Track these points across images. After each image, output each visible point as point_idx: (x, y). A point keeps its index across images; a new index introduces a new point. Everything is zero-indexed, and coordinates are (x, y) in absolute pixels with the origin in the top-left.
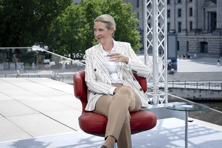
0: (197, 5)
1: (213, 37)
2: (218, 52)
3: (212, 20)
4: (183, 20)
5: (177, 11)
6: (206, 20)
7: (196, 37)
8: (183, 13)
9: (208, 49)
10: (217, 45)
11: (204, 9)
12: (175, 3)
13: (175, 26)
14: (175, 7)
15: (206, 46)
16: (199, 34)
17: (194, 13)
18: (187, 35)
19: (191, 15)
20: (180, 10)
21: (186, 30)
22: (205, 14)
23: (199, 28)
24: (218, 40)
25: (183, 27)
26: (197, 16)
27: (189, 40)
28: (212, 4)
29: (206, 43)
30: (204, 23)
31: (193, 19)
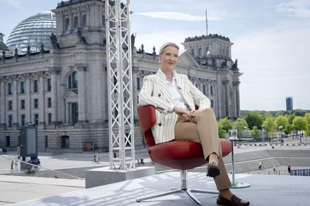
0: (56, 94)
1: (76, 130)
2: (81, 147)
3: (73, 112)
4: (40, 111)
5: (33, 102)
6: (67, 111)
7: (56, 130)
8: (40, 103)
9: (70, 144)
10: (80, 138)
11: (64, 100)
12: (30, 92)
13: (31, 118)
14: (30, 97)
15: (67, 140)
16: (60, 127)
17: (53, 104)
18: (45, 129)
19: (50, 105)
20: (36, 100)
21: (44, 123)
22: (65, 105)
23: (59, 120)
24: (81, 133)
25: (41, 119)
26: (56, 107)
27: (47, 134)
28: (73, 94)
29: (68, 137)
30: (65, 114)
31: (52, 110)
